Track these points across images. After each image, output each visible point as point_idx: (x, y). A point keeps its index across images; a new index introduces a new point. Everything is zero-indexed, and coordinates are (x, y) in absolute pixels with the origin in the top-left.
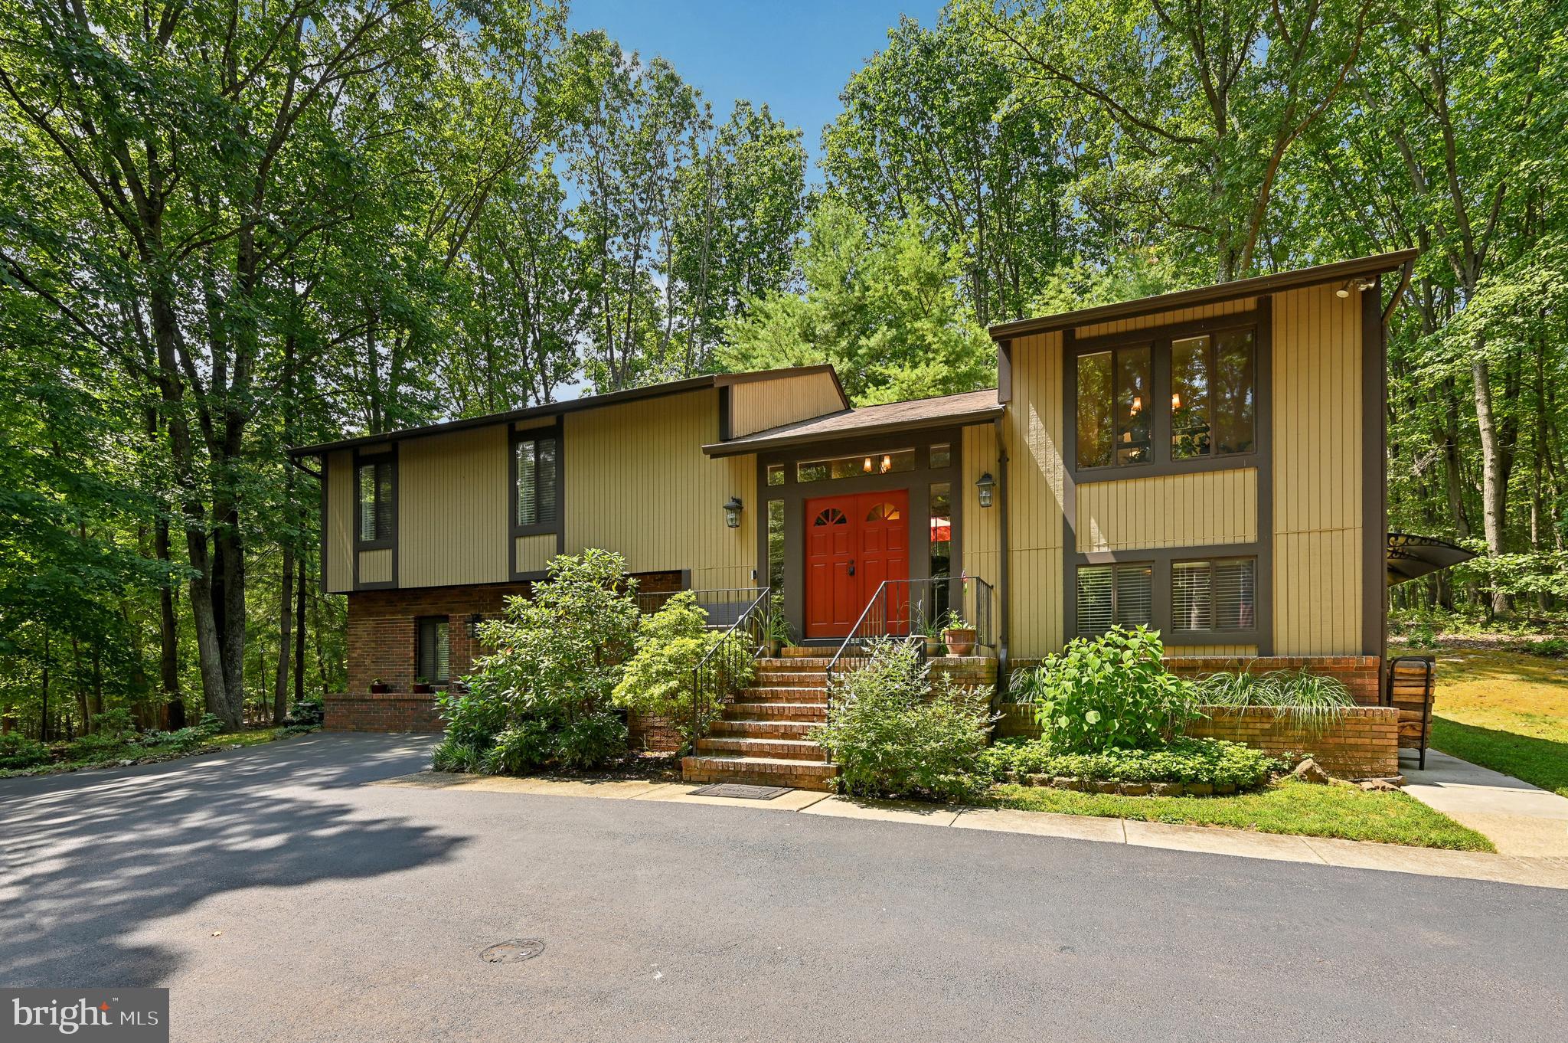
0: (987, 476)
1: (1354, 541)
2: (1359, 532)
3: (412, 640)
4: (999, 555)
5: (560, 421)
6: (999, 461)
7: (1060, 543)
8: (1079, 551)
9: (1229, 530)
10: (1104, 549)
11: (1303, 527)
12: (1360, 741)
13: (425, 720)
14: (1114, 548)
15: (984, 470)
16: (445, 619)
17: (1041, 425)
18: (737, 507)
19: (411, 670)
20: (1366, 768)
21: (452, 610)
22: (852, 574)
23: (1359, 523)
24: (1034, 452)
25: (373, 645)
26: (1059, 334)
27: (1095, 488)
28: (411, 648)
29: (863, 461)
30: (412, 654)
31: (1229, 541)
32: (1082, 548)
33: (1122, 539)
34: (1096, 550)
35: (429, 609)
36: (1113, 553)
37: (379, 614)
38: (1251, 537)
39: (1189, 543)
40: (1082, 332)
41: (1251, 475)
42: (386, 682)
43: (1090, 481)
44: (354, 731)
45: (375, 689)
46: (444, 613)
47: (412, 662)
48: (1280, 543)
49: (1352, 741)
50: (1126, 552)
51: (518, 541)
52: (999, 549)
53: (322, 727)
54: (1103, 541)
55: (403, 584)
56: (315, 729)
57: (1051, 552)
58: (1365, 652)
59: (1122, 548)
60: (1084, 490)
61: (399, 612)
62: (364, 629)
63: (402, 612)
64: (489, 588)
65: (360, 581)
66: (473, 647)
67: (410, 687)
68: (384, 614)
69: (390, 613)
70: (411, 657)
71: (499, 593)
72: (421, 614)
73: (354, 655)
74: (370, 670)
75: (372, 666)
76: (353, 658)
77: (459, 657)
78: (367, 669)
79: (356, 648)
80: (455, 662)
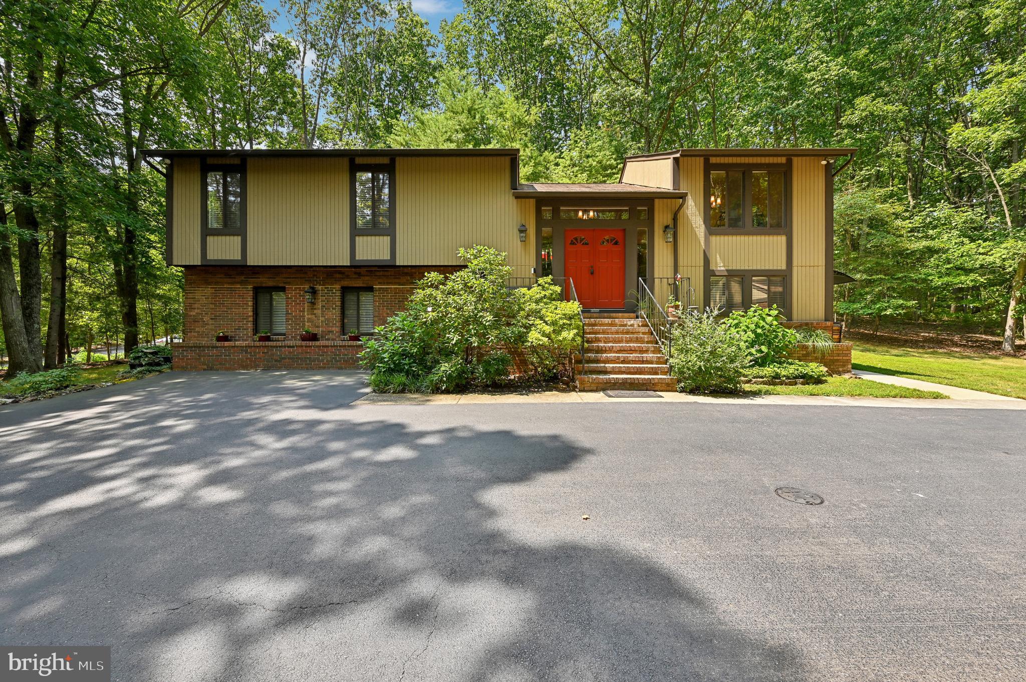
0: (667, 227)
1: (822, 271)
2: (824, 267)
3: (250, 303)
4: (673, 268)
5: (393, 161)
6: (674, 219)
7: (702, 264)
8: (711, 268)
9: (775, 263)
10: (723, 268)
11: (804, 264)
12: (839, 358)
13: (276, 361)
14: (727, 268)
15: (666, 224)
16: (283, 289)
17: (693, 204)
18: (523, 230)
19: (250, 325)
20: (841, 369)
21: (289, 283)
22: (592, 273)
23: (824, 264)
24: (690, 217)
25: (212, 306)
26: (702, 159)
27: (718, 237)
28: (250, 309)
29: (577, 211)
30: (251, 314)
31: (775, 268)
32: (712, 267)
33: (730, 264)
34: (719, 269)
35: (265, 281)
36: (727, 270)
37: (217, 283)
38: (784, 267)
39: (759, 268)
40: (713, 160)
41: (783, 239)
42: (226, 334)
43: (716, 234)
44: (204, 370)
45: (219, 339)
46: (281, 285)
47: (251, 319)
48: (795, 270)
49: (836, 358)
50: (732, 270)
51: (357, 238)
52: (673, 265)
53: (171, 368)
54: (722, 265)
55: (250, 262)
56: (165, 368)
57: (698, 268)
58: (826, 320)
59: (730, 268)
60: (714, 239)
61: (238, 283)
62: (204, 294)
63: (241, 283)
64: (322, 269)
65: (208, 258)
66: (308, 309)
67: (249, 337)
68: (223, 284)
69: (229, 283)
70: (250, 316)
71: (331, 273)
72: (259, 285)
73: (191, 313)
74: (208, 324)
75: (211, 322)
76: (191, 316)
77: (295, 316)
78: (205, 324)
79: (194, 309)
80: (292, 319)
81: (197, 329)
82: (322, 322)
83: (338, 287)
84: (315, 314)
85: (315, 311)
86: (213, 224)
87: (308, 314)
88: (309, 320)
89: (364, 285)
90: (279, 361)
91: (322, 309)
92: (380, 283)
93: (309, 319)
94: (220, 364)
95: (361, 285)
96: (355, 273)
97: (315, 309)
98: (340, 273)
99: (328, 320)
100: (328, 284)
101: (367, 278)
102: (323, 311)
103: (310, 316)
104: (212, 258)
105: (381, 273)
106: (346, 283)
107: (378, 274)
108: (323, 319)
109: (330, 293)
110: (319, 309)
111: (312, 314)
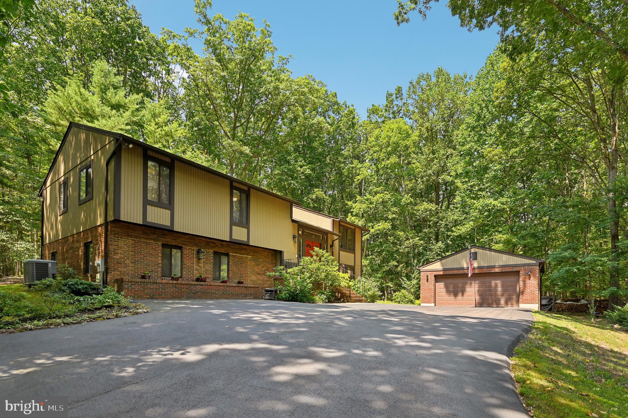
3: (160, 255)
9: (352, 263)
15: (331, 244)
16: (180, 248)
19: (160, 269)
21: (185, 245)
25: (132, 253)
28: (160, 258)
33: (344, 262)
35: (172, 241)
38: (354, 265)
46: (179, 245)
47: (160, 265)
51: (233, 227)
55: (176, 229)
62: (126, 243)
63: (154, 240)
64: (204, 239)
65: (148, 221)
66: (196, 263)
67: (159, 278)
68: (140, 238)
69: (145, 239)
70: (160, 263)
71: (209, 242)
72: (166, 243)
73: (115, 257)
74: (129, 266)
75: (131, 265)
76: (115, 259)
77: (188, 266)
78: (126, 266)
79: (118, 253)
80: (186, 268)
81: (120, 269)
82: (203, 271)
83: (212, 251)
84: (199, 266)
85: (200, 264)
86: (152, 196)
87: (196, 266)
88: (197, 270)
89: (225, 252)
90: (195, 294)
91: (204, 263)
92: (232, 252)
93: (196, 268)
94: (159, 295)
95: (224, 252)
96: (221, 244)
97: (200, 263)
98: (213, 243)
99: (206, 270)
100: (207, 248)
101: (226, 248)
102: (203, 265)
103: (197, 267)
104: (150, 221)
105: (233, 247)
106: (216, 249)
107: (232, 247)
108: (204, 269)
109: (208, 254)
110: (202, 263)
111: (198, 266)
